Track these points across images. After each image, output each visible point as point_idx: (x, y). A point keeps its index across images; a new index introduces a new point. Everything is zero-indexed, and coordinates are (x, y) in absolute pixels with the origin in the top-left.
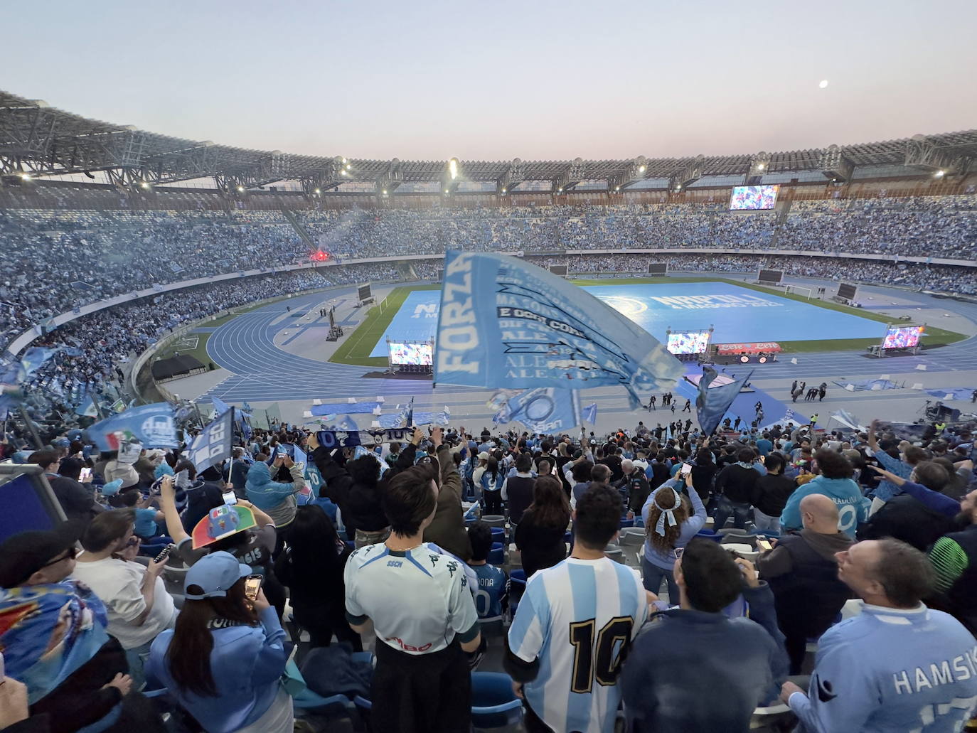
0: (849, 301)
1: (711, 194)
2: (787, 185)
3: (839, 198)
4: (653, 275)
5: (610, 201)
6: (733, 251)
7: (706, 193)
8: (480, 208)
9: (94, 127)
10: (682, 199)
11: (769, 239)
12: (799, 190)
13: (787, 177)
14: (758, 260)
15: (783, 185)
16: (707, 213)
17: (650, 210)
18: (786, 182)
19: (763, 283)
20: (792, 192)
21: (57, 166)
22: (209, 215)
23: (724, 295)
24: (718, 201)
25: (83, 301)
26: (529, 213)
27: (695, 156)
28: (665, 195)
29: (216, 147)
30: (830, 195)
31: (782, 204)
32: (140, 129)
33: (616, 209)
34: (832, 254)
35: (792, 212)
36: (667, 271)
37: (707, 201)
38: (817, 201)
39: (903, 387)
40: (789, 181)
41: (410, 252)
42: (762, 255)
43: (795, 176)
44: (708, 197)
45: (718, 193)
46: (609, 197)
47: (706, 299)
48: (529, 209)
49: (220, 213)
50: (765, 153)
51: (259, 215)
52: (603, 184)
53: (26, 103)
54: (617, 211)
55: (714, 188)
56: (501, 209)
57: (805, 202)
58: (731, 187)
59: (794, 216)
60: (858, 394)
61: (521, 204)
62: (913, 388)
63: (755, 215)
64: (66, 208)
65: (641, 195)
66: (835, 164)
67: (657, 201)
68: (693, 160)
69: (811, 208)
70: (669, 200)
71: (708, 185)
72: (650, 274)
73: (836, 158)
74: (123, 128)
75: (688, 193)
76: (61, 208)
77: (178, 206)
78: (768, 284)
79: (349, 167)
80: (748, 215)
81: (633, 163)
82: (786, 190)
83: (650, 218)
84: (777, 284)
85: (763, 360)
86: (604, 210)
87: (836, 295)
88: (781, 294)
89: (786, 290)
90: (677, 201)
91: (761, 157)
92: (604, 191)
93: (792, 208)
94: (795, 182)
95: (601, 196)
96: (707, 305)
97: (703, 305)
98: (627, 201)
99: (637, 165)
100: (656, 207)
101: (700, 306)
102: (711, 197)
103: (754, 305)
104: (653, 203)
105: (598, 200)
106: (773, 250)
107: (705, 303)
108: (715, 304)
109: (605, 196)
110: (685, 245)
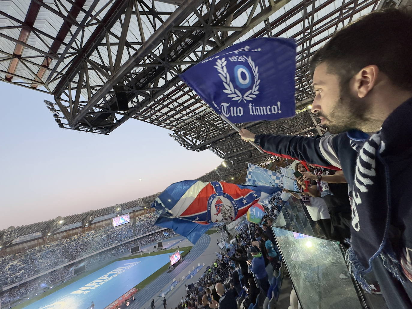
0: (162, 248)
1: (104, 223)
2: (132, 213)
3: (149, 213)
5: (45, 242)
6: (119, 244)
7: (101, 223)
10: (90, 229)
11: (132, 233)
12: (137, 213)
13: (131, 210)
14: (131, 244)
15: (130, 213)
16: (104, 232)
17: (73, 239)
18: (131, 212)
19: (133, 254)
20: (134, 214)
23: (115, 269)
24: (107, 225)
27: (89, 211)
28: (81, 229)
30: (146, 213)
31: (132, 219)
33: (49, 246)
34: (154, 232)
35: (137, 221)
36: (86, 268)
37: (103, 227)
38: (143, 216)
39: (181, 281)
40: (132, 211)
42: (131, 241)
43: (133, 209)
44: (103, 225)
45: (107, 222)
46: (44, 240)
47: (106, 276)
50: (118, 204)
52: (39, 234)
54: (50, 246)
55: (105, 220)
57: (140, 217)
58: (111, 219)
59: (138, 223)
62: (183, 279)
63: (124, 226)
65: (67, 233)
66: (142, 204)
67: (77, 233)
68: (89, 213)
69: (142, 218)
70: (83, 231)
71: (102, 220)
73: (141, 202)
75: (93, 226)
78: (135, 253)
80: (121, 227)
81: (54, 220)
82: (132, 214)
83: (73, 243)
84: (139, 252)
85: (128, 304)
86: (41, 248)
87: (158, 248)
88: (140, 256)
89: (141, 253)
90: (87, 230)
91: (117, 206)
92: (40, 238)
93: (136, 220)
94: (134, 211)
95: (38, 241)
96: (105, 281)
97: (103, 281)
98: (57, 239)
99: (57, 221)
100: (76, 237)
101: (101, 284)
102: (104, 224)
103: (128, 268)
104: (74, 235)
105: (35, 244)
106: (135, 237)
107: (105, 279)
108: (109, 278)
109: (40, 241)
110: (96, 250)
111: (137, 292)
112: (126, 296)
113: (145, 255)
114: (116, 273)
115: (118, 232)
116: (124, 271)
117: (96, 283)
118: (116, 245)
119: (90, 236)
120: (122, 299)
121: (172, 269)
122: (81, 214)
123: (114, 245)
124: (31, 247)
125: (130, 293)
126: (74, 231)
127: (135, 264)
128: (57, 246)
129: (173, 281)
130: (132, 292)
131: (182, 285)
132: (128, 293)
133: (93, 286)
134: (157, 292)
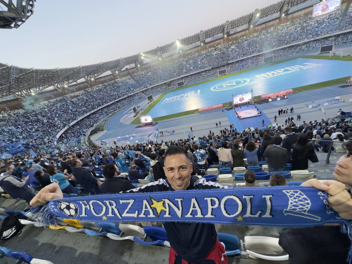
4: (266, 63)
5: (249, 33)
6: (313, 39)
7: (300, 13)
8: (194, 54)
9: (72, 69)
10: (286, 20)
11: (335, 26)
16: (300, 23)
17: (269, 31)
19: (322, 53)
21: (71, 81)
22: (110, 83)
23: (293, 66)
24: (306, 15)
25: (78, 117)
26: (214, 50)
28: (278, 21)
29: (104, 63)
31: (345, 5)
32: (83, 66)
33: (252, 36)
35: (351, 8)
36: (273, 59)
37: (300, 17)
39: (344, 102)
41: (169, 78)
42: (331, 37)
45: (307, 11)
48: (214, 48)
49: (113, 81)
51: (123, 79)
52: (246, 26)
53: (54, 70)
56: (202, 51)
60: (314, 109)
61: (210, 47)
62: (350, 101)
63: (327, 16)
64: (76, 91)
65: (265, 25)
67: (273, 25)
70: (280, 22)
72: (265, 63)
74: (79, 67)
75: (290, 16)
76: (75, 92)
77: (102, 83)
78: (325, 53)
79: (143, 55)
80: (323, 18)
84: (330, 52)
85: (279, 99)
86: (247, 38)
88: (327, 58)
89: (331, 55)
90: (283, 22)
93: (351, 5)
95: (246, 32)
96: (279, 74)
97: (277, 74)
98: (258, 31)
99: (255, 13)
100: (272, 29)
101: (275, 75)
102: (302, 14)
103: (305, 68)
104: (271, 27)
105: (244, 34)
106: (336, 32)
107: (279, 73)
108: (283, 73)
109: (247, 31)
110: (286, 44)
111: (293, 93)
112: (281, 93)
113: (336, 57)
114: (291, 70)
115: (317, 24)
116: (299, 70)
117: (272, 73)
118: (308, 40)
119: (284, 28)
120: (277, 94)
121: (350, 85)
122: (276, 3)
123: (306, 40)
124: (242, 36)
125: (285, 92)
126: (272, 23)
127: (314, 66)
128: (256, 37)
129: (335, 99)
130: (288, 91)
131: (337, 107)
132: (284, 91)
133: (269, 76)
134: (309, 101)
